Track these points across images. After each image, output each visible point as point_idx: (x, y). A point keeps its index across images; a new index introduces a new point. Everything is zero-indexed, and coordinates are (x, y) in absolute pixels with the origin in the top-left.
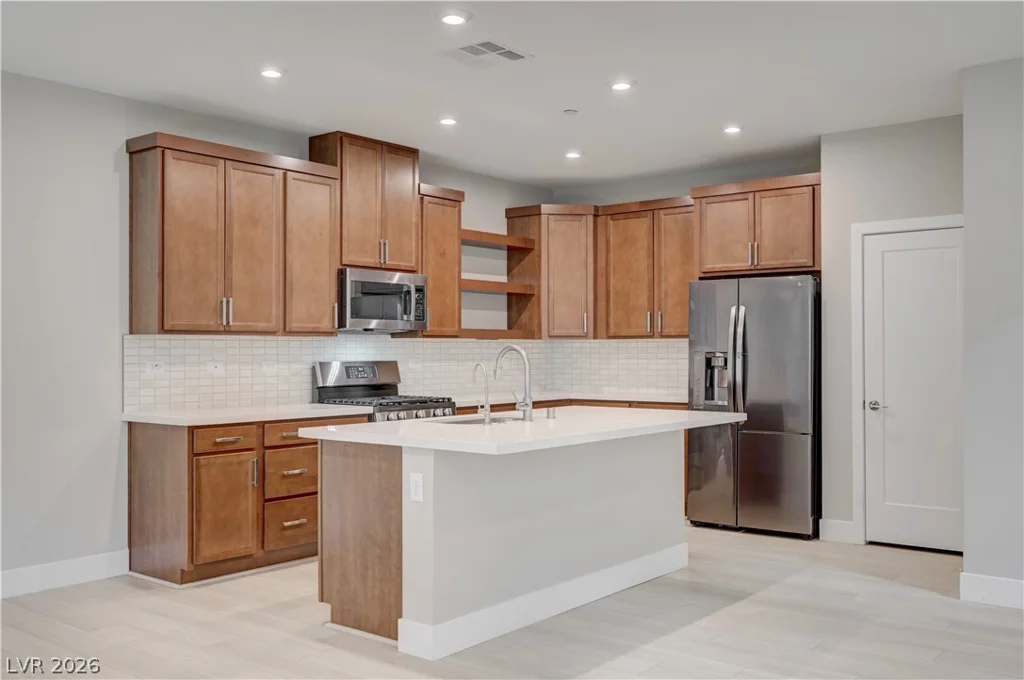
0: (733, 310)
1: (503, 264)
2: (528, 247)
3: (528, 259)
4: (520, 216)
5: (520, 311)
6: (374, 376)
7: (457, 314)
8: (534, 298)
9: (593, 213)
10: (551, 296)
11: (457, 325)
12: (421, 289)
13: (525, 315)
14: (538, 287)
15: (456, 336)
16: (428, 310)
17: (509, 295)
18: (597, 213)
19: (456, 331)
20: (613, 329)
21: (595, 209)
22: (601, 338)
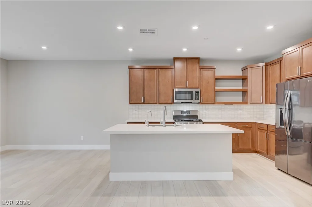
1: (241, 83)
2: (246, 78)
4: (244, 69)
5: (245, 96)
6: (190, 114)
7: (213, 98)
8: (247, 93)
9: (264, 65)
10: (251, 91)
11: (213, 101)
12: (198, 92)
13: (245, 97)
14: (248, 89)
15: (214, 104)
16: (202, 97)
17: (243, 92)
18: (267, 65)
19: (213, 102)
20: (271, 101)
21: (266, 64)
22: (268, 104)
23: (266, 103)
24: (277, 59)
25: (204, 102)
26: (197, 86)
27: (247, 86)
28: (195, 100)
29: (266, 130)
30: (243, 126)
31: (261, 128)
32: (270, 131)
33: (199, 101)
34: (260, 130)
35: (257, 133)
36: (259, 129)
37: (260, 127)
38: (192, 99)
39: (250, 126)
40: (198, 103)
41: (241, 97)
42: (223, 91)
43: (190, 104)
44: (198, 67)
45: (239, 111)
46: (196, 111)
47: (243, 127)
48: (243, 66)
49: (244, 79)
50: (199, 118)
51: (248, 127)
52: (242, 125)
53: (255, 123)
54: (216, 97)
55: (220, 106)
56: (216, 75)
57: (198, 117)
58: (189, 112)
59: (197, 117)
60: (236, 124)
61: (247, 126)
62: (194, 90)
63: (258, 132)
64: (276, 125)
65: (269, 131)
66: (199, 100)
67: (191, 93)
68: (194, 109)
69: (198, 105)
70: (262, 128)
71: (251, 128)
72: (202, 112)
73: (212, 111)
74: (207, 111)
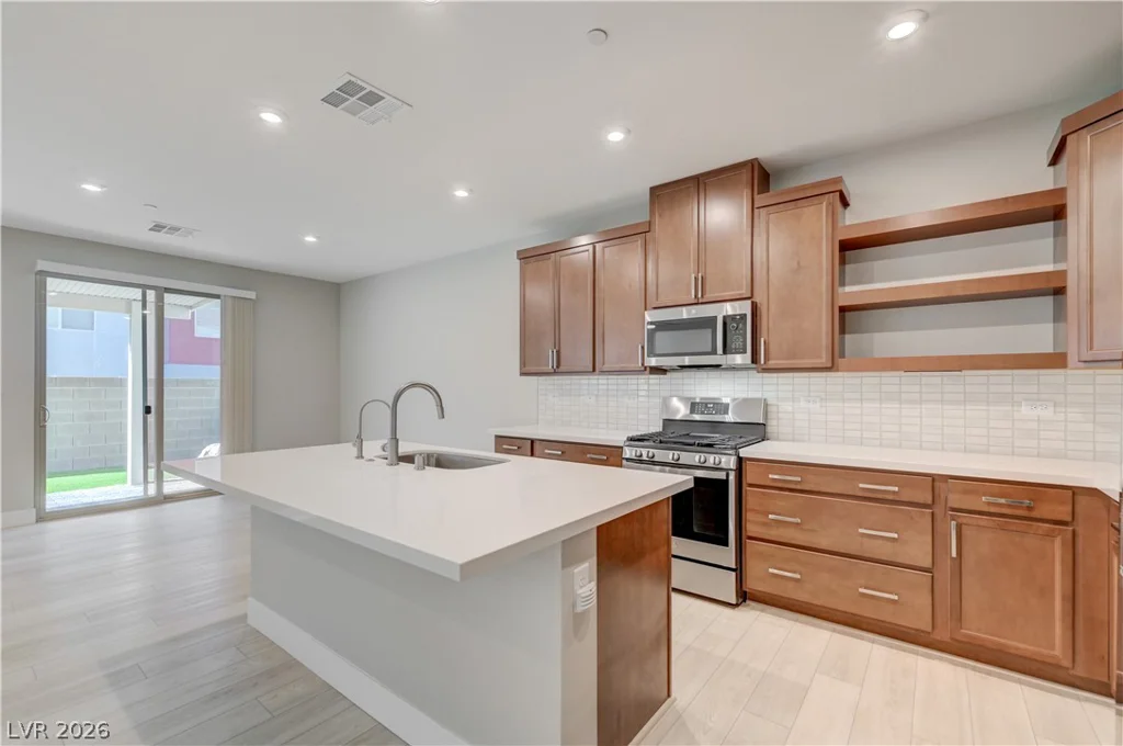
4: (1054, 153)
6: (727, 413)
11: (824, 355)
15: (828, 369)
16: (762, 340)
19: (821, 361)
25: (772, 363)
26: (745, 288)
28: (727, 351)
38: (714, 352)
43: (713, 374)
44: (747, 206)
45: (1025, 410)
51: (1035, 515)
55: (891, 379)
58: (723, 406)
60: (943, 486)
66: (745, 352)
69: (749, 375)
71: (1062, 522)
72: (790, 409)
73: (846, 405)
74: (818, 404)
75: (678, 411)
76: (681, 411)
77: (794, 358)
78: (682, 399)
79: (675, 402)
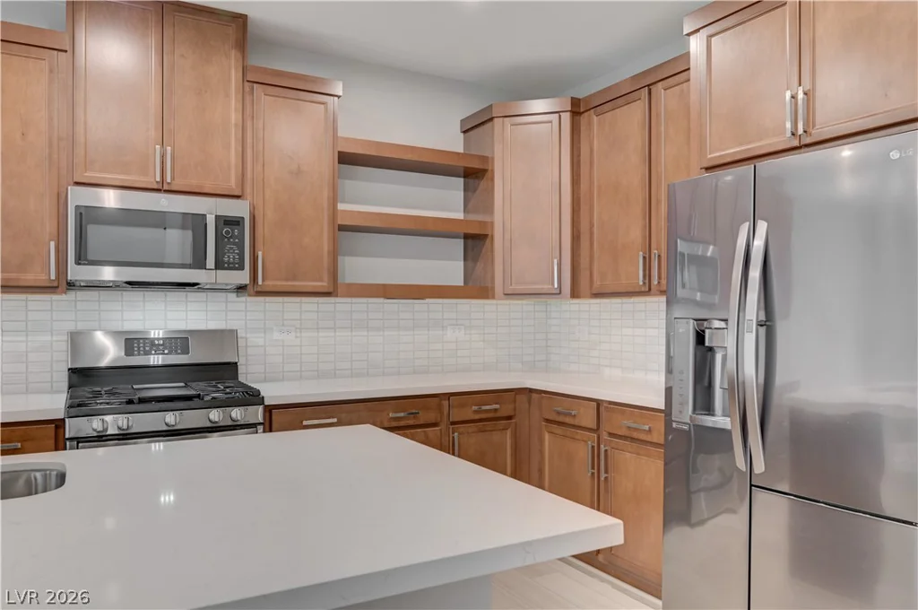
0: (744, 229)
1: (459, 195)
2: (481, 167)
3: (483, 184)
4: (475, 125)
5: (475, 260)
6: (186, 351)
7: (326, 260)
8: (488, 241)
9: (570, 109)
10: (507, 236)
11: (326, 277)
12: (235, 222)
13: (480, 265)
14: (492, 223)
15: (327, 294)
16: (260, 254)
17: (467, 237)
18: (578, 109)
19: (323, 285)
20: (597, 283)
21: (575, 103)
22: (585, 297)
23: (575, 294)
24: (635, 78)
25: (271, 284)
26: (232, 185)
27: (489, 209)
28: (219, 265)
29: (590, 430)
30: (475, 412)
31: (561, 419)
32: (611, 435)
33: (243, 277)
34: (555, 428)
35: (541, 441)
36: (547, 421)
37: (559, 413)
38: (199, 263)
39: (506, 410)
40: (241, 289)
41: (459, 266)
42: (377, 224)
44: (235, 75)
45: (450, 334)
46: (226, 336)
47: (477, 417)
48: (469, 108)
49: (474, 174)
50: (248, 376)
51: (498, 415)
52: (475, 408)
53: (531, 391)
54: (340, 258)
56: (339, 135)
57: (241, 370)
58: (180, 342)
59: (229, 370)
60: (445, 403)
61: (496, 410)
62: (210, 209)
63: (547, 436)
64: (668, 411)
65: (605, 436)
66: (241, 268)
67: (195, 223)
68: (212, 325)
69: (243, 299)
70: (568, 420)
71: (509, 418)
72: (261, 342)
73: (321, 334)
74: (293, 334)
75: (102, 353)
76: (109, 352)
77: (294, 278)
78: (115, 334)
79: (101, 338)
